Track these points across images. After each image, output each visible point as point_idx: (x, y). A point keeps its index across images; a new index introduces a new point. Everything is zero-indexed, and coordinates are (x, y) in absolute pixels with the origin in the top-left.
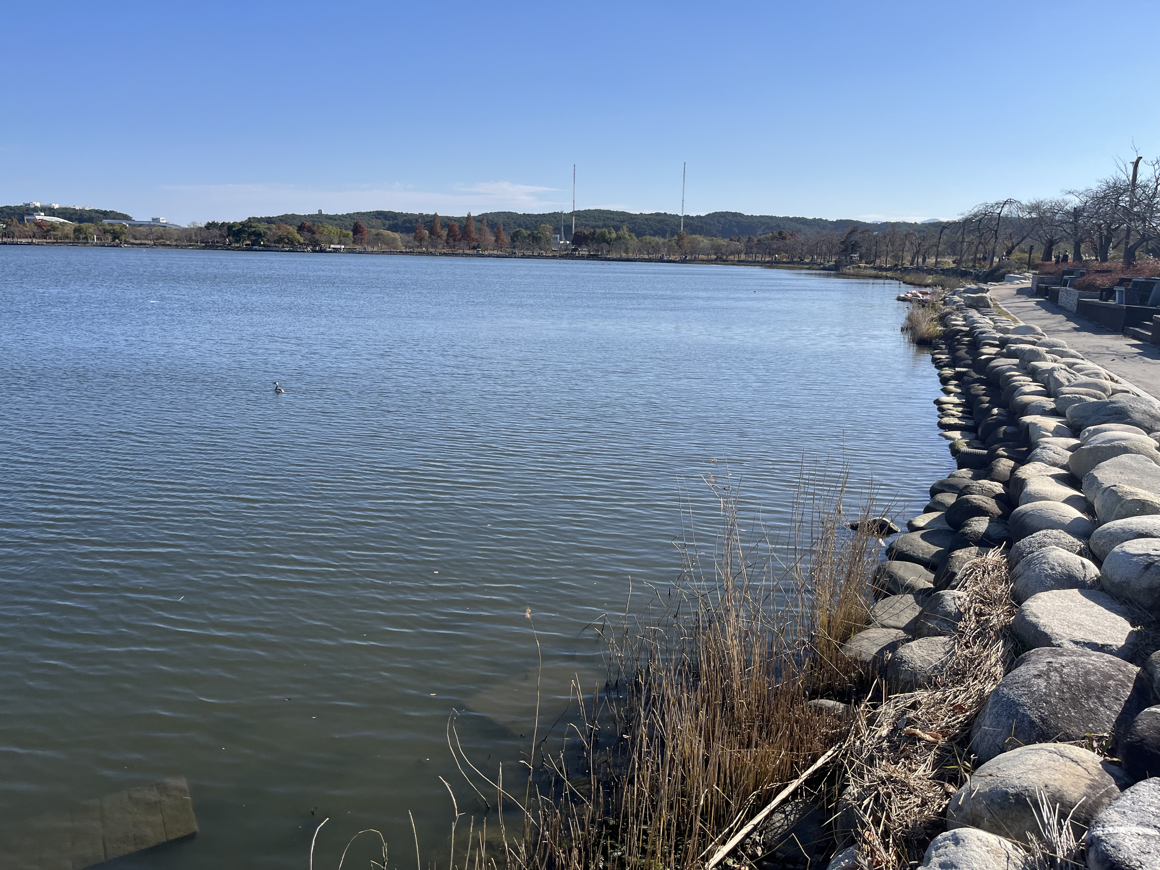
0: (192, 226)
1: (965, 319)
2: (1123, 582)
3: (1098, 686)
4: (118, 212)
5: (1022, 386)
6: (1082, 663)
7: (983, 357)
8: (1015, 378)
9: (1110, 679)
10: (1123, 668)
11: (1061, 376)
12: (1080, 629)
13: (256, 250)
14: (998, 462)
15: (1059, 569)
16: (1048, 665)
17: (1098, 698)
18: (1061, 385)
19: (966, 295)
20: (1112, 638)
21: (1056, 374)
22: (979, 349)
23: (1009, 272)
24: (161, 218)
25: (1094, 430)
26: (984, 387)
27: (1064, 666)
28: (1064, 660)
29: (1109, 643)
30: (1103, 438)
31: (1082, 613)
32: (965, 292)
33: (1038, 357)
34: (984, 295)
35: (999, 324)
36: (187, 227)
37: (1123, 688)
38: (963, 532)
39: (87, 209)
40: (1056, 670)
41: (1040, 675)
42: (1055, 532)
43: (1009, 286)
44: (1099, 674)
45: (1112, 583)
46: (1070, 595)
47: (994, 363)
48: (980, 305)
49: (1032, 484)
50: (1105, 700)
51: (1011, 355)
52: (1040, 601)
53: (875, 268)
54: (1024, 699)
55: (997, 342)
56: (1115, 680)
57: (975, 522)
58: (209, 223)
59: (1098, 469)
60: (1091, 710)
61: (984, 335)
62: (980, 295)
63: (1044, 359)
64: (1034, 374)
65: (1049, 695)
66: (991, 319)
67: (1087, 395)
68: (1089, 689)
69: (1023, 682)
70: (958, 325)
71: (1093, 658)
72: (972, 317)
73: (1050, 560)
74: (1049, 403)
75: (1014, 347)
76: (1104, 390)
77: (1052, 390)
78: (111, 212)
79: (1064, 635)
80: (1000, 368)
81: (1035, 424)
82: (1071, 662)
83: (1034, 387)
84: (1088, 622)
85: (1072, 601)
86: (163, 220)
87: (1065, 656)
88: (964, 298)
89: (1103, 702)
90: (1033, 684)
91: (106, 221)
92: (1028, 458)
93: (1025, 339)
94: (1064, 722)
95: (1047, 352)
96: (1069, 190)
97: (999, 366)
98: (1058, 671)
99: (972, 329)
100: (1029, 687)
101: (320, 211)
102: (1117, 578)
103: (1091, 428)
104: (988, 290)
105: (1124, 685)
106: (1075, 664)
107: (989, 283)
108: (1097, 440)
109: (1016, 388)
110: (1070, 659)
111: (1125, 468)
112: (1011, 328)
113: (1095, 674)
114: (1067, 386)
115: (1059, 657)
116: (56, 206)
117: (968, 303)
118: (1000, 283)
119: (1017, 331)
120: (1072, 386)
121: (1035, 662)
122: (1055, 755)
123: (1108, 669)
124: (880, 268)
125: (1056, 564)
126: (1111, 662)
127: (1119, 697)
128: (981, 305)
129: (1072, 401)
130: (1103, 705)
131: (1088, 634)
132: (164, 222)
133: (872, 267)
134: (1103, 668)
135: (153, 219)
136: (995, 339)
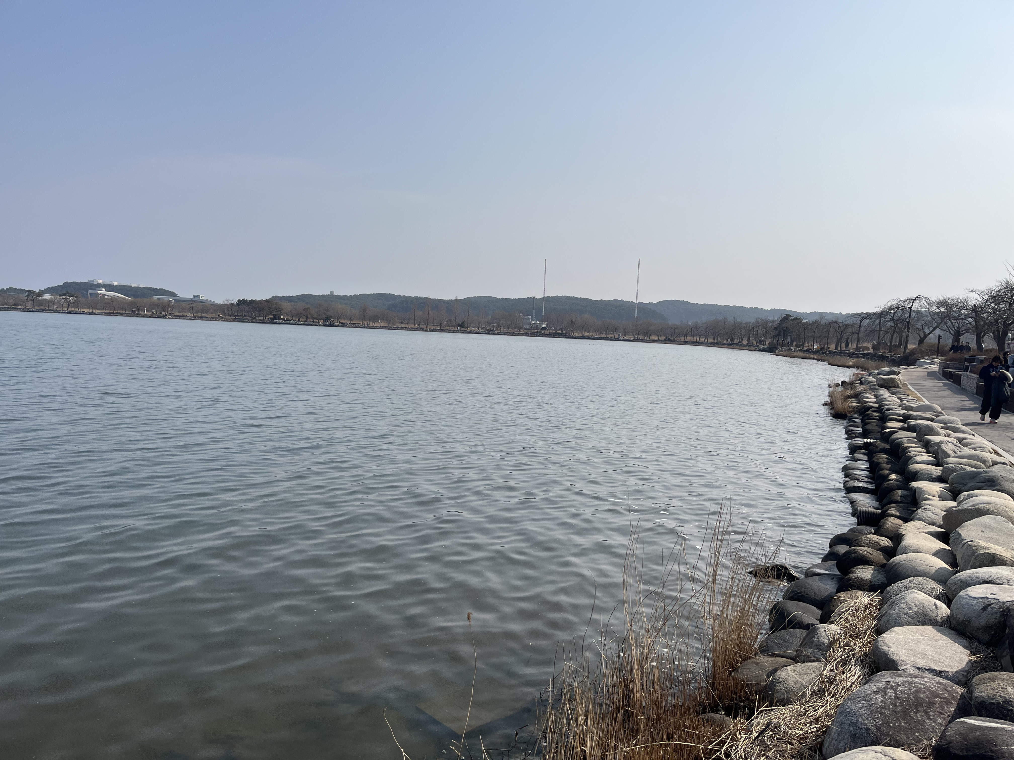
0: (226, 303)
1: (876, 396)
2: (966, 621)
3: (926, 702)
4: (167, 290)
5: (916, 456)
6: (915, 683)
7: (887, 430)
8: (911, 449)
9: (936, 697)
10: (949, 689)
11: (948, 448)
12: (923, 658)
13: (276, 323)
14: (887, 520)
15: (915, 609)
16: (886, 684)
17: (926, 712)
18: (949, 456)
19: (878, 376)
20: (950, 666)
21: (944, 447)
22: (885, 422)
23: (920, 358)
24: (201, 296)
25: (968, 495)
26: (886, 456)
27: (899, 685)
28: (900, 680)
29: (946, 669)
30: (973, 501)
31: (928, 645)
32: (879, 374)
33: (932, 431)
34: (896, 377)
35: (905, 402)
36: (221, 303)
37: (947, 704)
38: (847, 578)
39: (141, 286)
40: (892, 687)
41: (879, 692)
42: (920, 579)
43: (918, 369)
44: (927, 693)
45: (958, 622)
46: (921, 630)
47: (895, 436)
48: (889, 385)
49: (908, 539)
50: (931, 714)
51: (910, 429)
52: (894, 633)
53: (803, 351)
54: (863, 711)
55: (901, 418)
56: (940, 698)
57: (859, 570)
58: (239, 300)
59: (963, 527)
60: (919, 721)
61: (890, 411)
62: (892, 376)
63: (938, 434)
64: (927, 446)
65: (884, 708)
66: (898, 398)
67: (969, 465)
68: (918, 704)
69: (864, 696)
70: (870, 402)
71: (925, 679)
72: (882, 395)
73: (908, 601)
74: (936, 471)
75: (913, 422)
76: (984, 461)
77: (940, 461)
78: (161, 289)
79: (909, 662)
80: (900, 440)
81: (920, 488)
82: (906, 682)
83: (926, 457)
84: (930, 651)
85: (921, 635)
86: (202, 298)
87: (902, 676)
88: (877, 379)
89: (929, 715)
90: (871, 699)
91: (156, 297)
92: (911, 517)
93: (924, 416)
94: (895, 731)
95: (943, 428)
96: (972, 289)
97: (899, 439)
98: (893, 689)
99: (881, 406)
100: (868, 701)
101: (332, 292)
102: (961, 618)
103: (966, 493)
104: (899, 373)
105: (948, 703)
106: (909, 684)
107: (901, 367)
108: (967, 505)
109: (911, 457)
110: (905, 679)
111: (986, 528)
112: (914, 406)
113: (925, 692)
114: (953, 457)
115: (897, 678)
116: (116, 284)
117: (880, 383)
118: (910, 367)
119: (918, 409)
120: (956, 457)
121: (877, 682)
122: (880, 754)
123: (936, 688)
124: (808, 351)
125: (913, 604)
126: (939, 683)
127: (943, 712)
128: (891, 385)
129: (955, 470)
130: (929, 718)
131: (929, 662)
132: (203, 298)
133: (800, 350)
134: (932, 688)
135: (195, 296)
136: (899, 415)
